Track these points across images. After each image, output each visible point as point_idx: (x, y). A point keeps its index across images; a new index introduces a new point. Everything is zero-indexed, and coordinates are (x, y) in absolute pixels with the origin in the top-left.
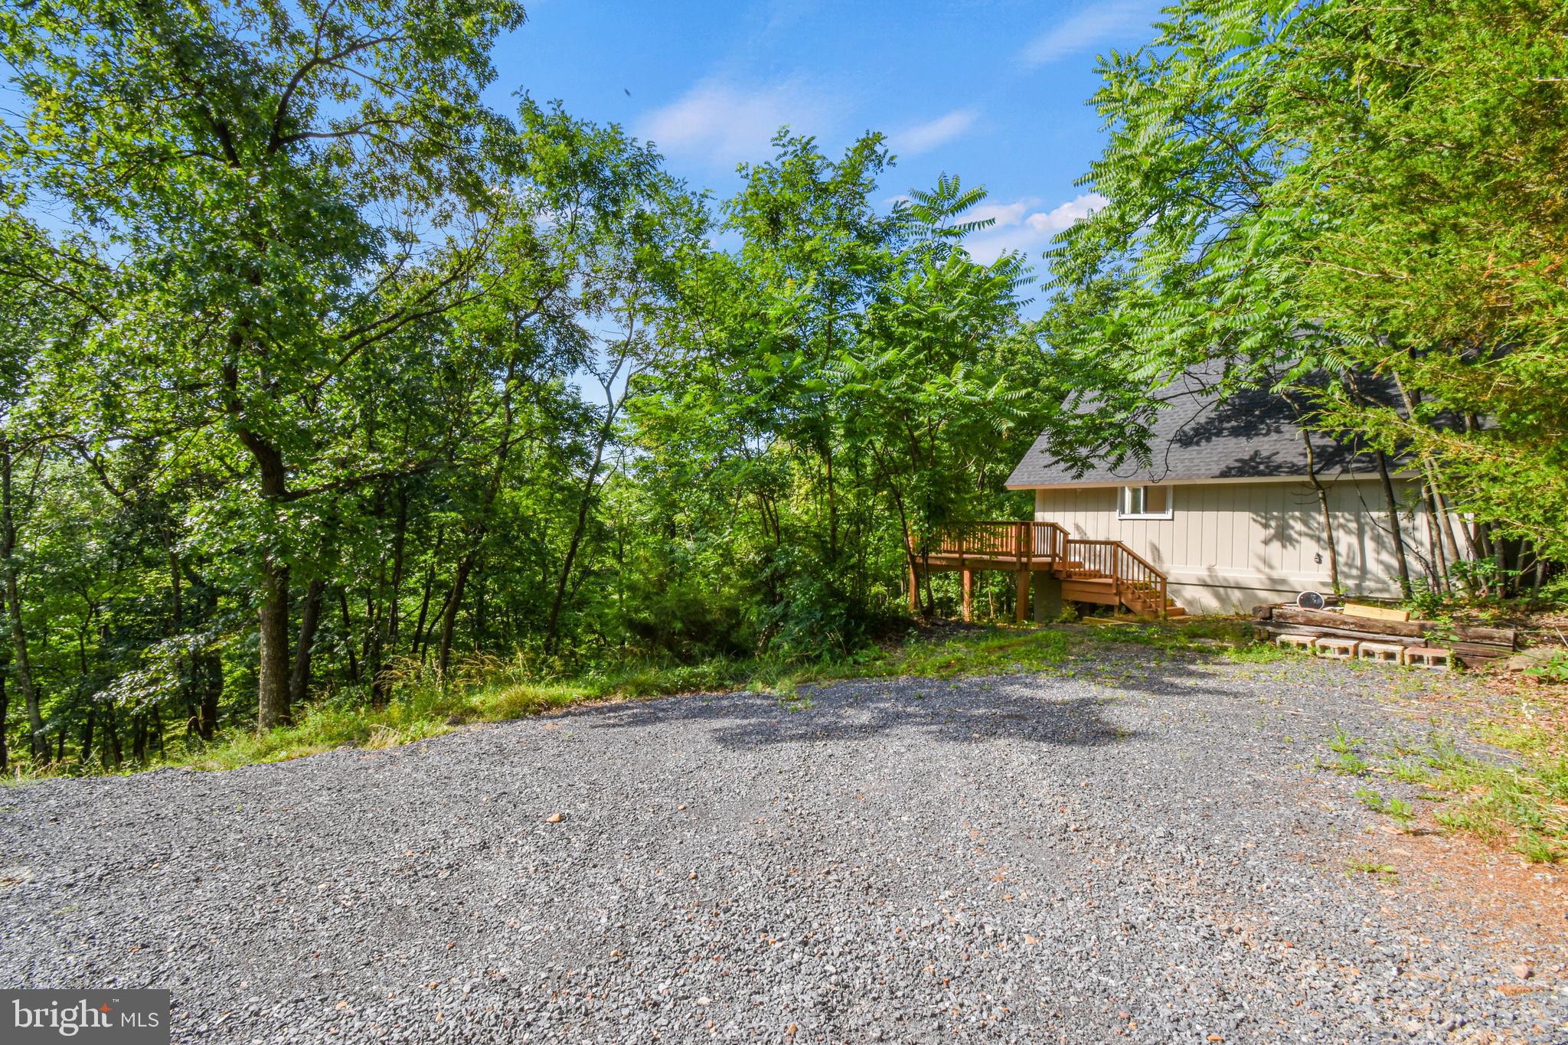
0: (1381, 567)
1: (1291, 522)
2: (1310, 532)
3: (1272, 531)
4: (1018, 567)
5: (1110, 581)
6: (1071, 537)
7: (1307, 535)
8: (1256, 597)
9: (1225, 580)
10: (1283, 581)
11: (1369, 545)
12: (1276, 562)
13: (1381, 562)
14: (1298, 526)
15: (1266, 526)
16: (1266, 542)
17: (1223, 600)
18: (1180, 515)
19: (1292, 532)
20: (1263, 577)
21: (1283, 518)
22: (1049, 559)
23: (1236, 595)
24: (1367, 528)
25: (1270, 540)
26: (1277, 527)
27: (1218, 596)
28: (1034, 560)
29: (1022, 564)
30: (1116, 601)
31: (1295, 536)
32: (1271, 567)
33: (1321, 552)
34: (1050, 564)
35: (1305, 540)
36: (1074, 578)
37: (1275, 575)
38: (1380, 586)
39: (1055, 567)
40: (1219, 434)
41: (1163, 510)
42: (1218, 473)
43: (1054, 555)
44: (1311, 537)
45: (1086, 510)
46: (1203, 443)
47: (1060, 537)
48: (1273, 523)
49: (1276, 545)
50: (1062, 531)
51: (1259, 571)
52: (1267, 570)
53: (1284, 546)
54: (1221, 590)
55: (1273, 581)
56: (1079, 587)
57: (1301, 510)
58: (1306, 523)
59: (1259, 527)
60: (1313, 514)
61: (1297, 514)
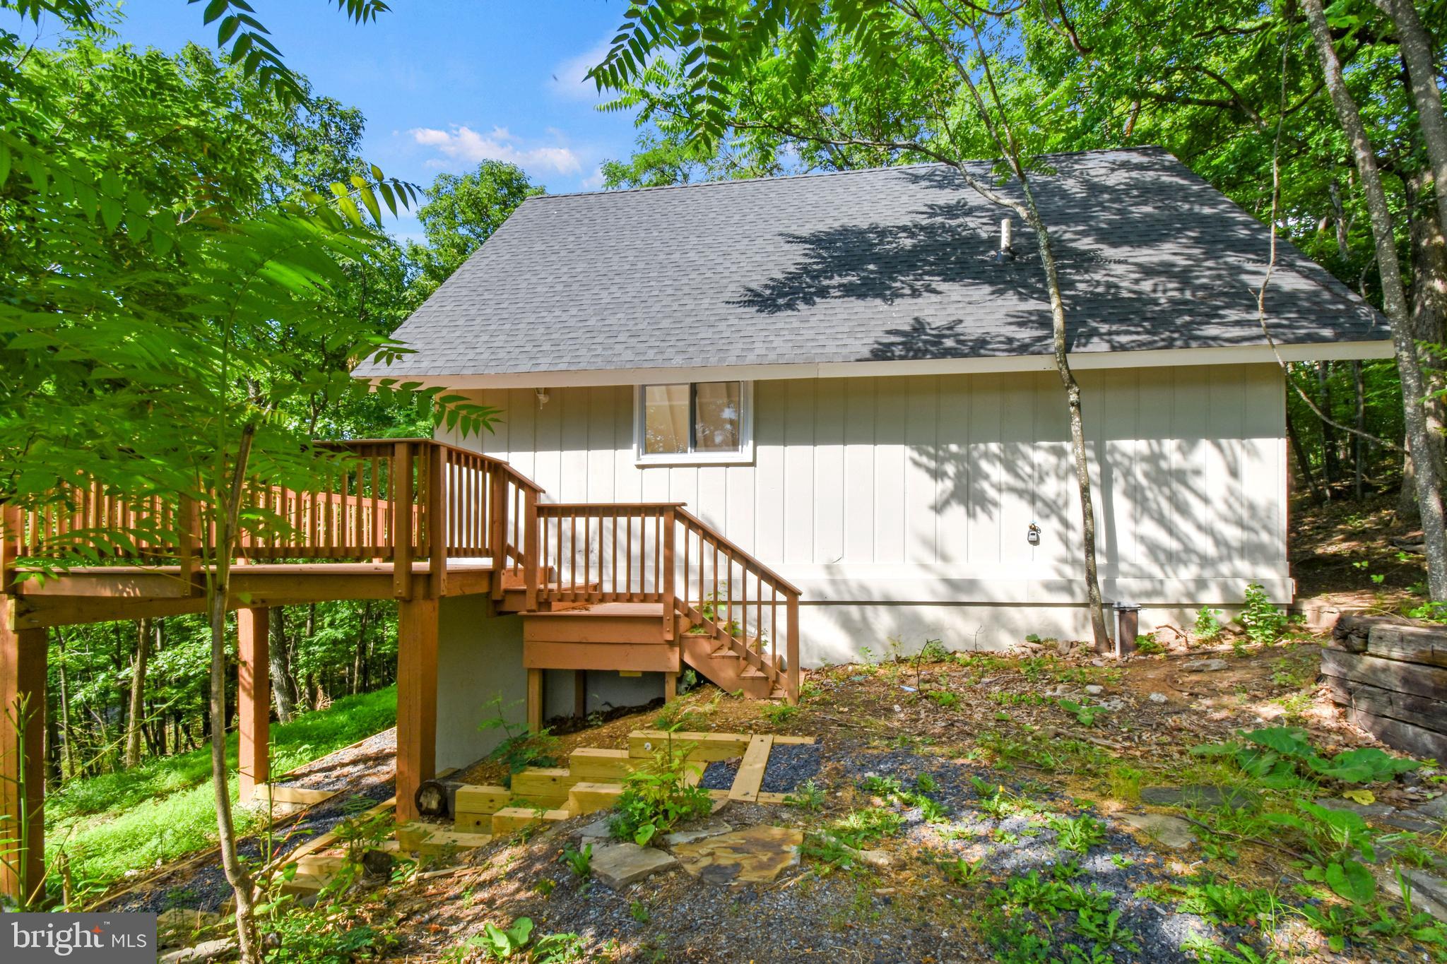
0: (1141, 549)
1: (985, 465)
2: (1019, 484)
3: (948, 485)
4: (400, 588)
5: (657, 609)
6: (544, 500)
7: (1012, 490)
8: (917, 621)
9: (863, 588)
10: (971, 585)
11: (1122, 505)
12: (952, 548)
13: (1142, 539)
14: (997, 473)
15: (937, 475)
16: (939, 508)
17: (859, 631)
18: (768, 453)
19: (985, 485)
20: (932, 578)
21: (968, 457)
22: (486, 562)
23: (883, 621)
24: (1116, 473)
25: (946, 503)
26: (958, 475)
27: (847, 625)
28: (453, 563)
29: (414, 577)
30: (673, 662)
31: (992, 493)
32: (945, 558)
33: (1040, 523)
34: (491, 576)
35: (1008, 500)
36: (557, 609)
37: (955, 574)
38: (1147, 585)
39: (506, 582)
40: (823, 292)
41: (734, 444)
42: (866, 352)
43: (500, 550)
44: (1020, 493)
45: (562, 446)
46: (801, 306)
47: (516, 502)
48: (950, 469)
49: (957, 512)
50: (522, 483)
51: (924, 567)
52: (938, 564)
53: (971, 514)
54: (854, 610)
55: (950, 583)
56: (574, 632)
57: (1000, 439)
58: (1011, 468)
59: (925, 477)
60: (1025, 449)
61: (994, 447)
